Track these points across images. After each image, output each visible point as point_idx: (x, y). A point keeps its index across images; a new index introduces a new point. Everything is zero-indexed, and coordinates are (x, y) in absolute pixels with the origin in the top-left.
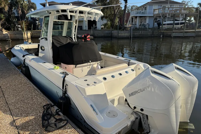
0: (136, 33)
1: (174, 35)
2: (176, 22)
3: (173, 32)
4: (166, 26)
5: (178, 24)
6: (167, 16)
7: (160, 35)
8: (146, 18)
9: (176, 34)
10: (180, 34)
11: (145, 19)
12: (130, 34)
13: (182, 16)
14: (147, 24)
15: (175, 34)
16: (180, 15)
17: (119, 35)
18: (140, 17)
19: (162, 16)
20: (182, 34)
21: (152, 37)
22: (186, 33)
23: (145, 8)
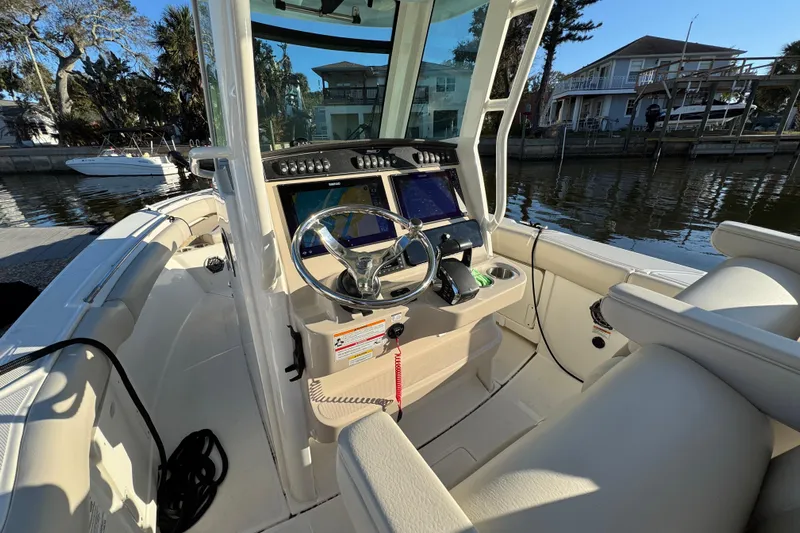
0: (574, 146)
1: (701, 149)
2: (715, 108)
3: (701, 142)
4: (679, 121)
5: (720, 114)
6: (689, 90)
7: (655, 150)
8: (601, 100)
9: (710, 146)
10: (723, 146)
11: (597, 105)
12: (556, 147)
13: (739, 88)
14: (606, 118)
15: (704, 146)
16: (735, 82)
17: (526, 150)
18: (586, 97)
19: (670, 90)
20: (729, 146)
21: (621, 157)
22: (743, 146)
23: (603, 69)
